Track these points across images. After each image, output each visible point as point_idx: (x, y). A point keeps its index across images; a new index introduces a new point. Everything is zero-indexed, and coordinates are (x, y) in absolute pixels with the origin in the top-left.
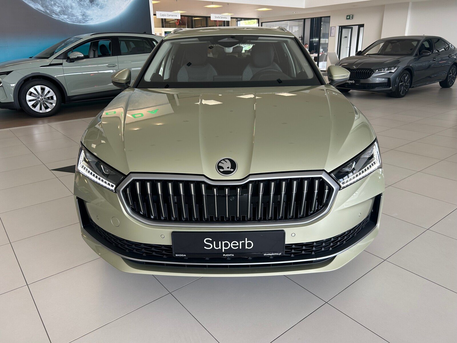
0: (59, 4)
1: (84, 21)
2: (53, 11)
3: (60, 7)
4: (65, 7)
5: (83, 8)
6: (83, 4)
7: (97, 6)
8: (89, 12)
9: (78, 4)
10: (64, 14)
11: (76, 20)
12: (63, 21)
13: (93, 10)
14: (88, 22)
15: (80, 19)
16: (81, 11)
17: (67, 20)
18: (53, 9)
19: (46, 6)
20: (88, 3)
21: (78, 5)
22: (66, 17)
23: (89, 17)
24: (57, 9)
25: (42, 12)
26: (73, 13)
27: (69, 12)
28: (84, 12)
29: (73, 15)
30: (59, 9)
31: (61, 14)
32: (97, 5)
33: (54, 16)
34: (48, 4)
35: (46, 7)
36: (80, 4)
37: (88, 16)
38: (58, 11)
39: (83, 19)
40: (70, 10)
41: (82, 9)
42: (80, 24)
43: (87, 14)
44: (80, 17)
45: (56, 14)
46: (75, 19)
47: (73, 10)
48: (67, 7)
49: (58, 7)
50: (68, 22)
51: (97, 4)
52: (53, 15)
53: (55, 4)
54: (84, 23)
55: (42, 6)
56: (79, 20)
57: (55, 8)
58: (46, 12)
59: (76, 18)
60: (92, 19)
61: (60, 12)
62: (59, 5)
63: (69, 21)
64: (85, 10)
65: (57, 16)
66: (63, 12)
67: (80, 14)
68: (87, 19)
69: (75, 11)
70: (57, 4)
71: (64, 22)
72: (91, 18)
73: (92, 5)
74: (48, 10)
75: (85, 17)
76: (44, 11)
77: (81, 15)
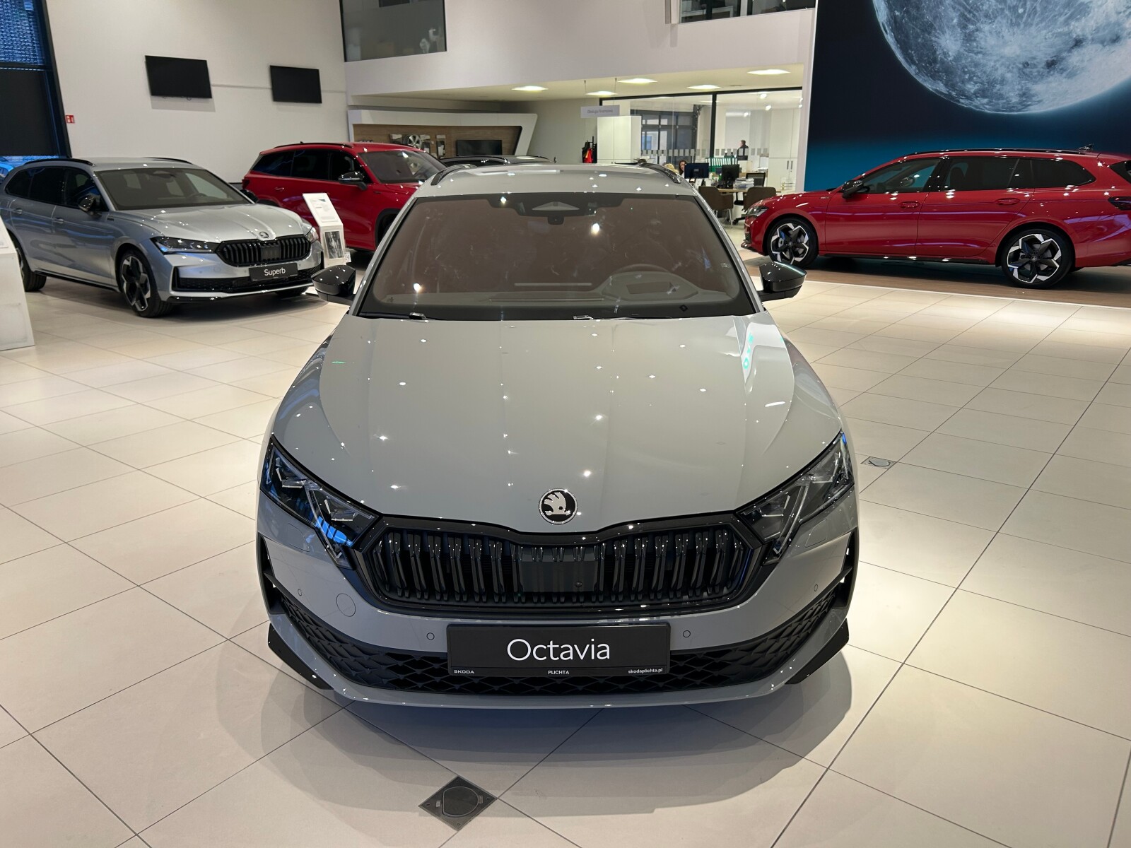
0: (980, 78)
1: (1020, 107)
2: (963, 93)
3: (981, 83)
4: (988, 83)
5: (1027, 80)
6: (1028, 73)
7: (1062, 73)
8: (1037, 88)
9: (1019, 73)
10: (984, 97)
11: (1003, 107)
12: (978, 110)
13: (1050, 82)
14: (1031, 107)
15: (1014, 103)
16: (1020, 87)
17: (986, 108)
18: (965, 89)
19: (952, 84)
20: (1042, 70)
21: (1018, 75)
22: (985, 101)
23: (1036, 98)
24: (971, 88)
25: (942, 96)
26: (1002, 92)
27: (995, 91)
28: (1027, 89)
29: (1001, 97)
30: (976, 88)
31: (977, 97)
32: (1063, 70)
33: (963, 102)
34: (958, 80)
35: (953, 87)
36: (1024, 73)
37: (1034, 96)
38: (972, 91)
39: (1020, 103)
40: (998, 87)
41: (1023, 82)
42: (1013, 113)
43: (1032, 92)
44: (1015, 100)
45: (968, 98)
46: (1004, 103)
47: (1005, 87)
48: (992, 83)
49: (976, 83)
50: (986, 111)
51: (1061, 69)
52: (961, 101)
53: (970, 79)
54: (1019, 110)
55: (946, 85)
56: (1011, 105)
57: (969, 86)
58: (950, 95)
59: (1005, 101)
60: (1039, 102)
61: (975, 93)
62: (979, 80)
63: (988, 110)
64: (1029, 85)
65: (968, 102)
66: (982, 93)
67: (1017, 93)
68: (1029, 103)
69: (1008, 88)
70: (975, 78)
71: (978, 112)
72: (1038, 100)
73: (1049, 72)
74: (954, 90)
75: (1026, 98)
76: (947, 93)
77: (1019, 94)
